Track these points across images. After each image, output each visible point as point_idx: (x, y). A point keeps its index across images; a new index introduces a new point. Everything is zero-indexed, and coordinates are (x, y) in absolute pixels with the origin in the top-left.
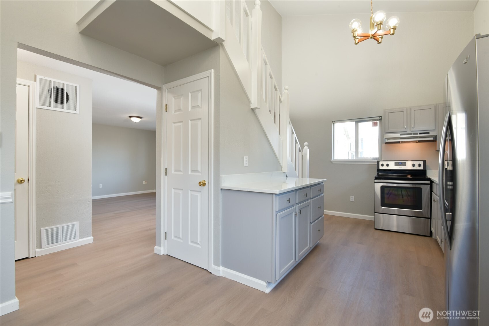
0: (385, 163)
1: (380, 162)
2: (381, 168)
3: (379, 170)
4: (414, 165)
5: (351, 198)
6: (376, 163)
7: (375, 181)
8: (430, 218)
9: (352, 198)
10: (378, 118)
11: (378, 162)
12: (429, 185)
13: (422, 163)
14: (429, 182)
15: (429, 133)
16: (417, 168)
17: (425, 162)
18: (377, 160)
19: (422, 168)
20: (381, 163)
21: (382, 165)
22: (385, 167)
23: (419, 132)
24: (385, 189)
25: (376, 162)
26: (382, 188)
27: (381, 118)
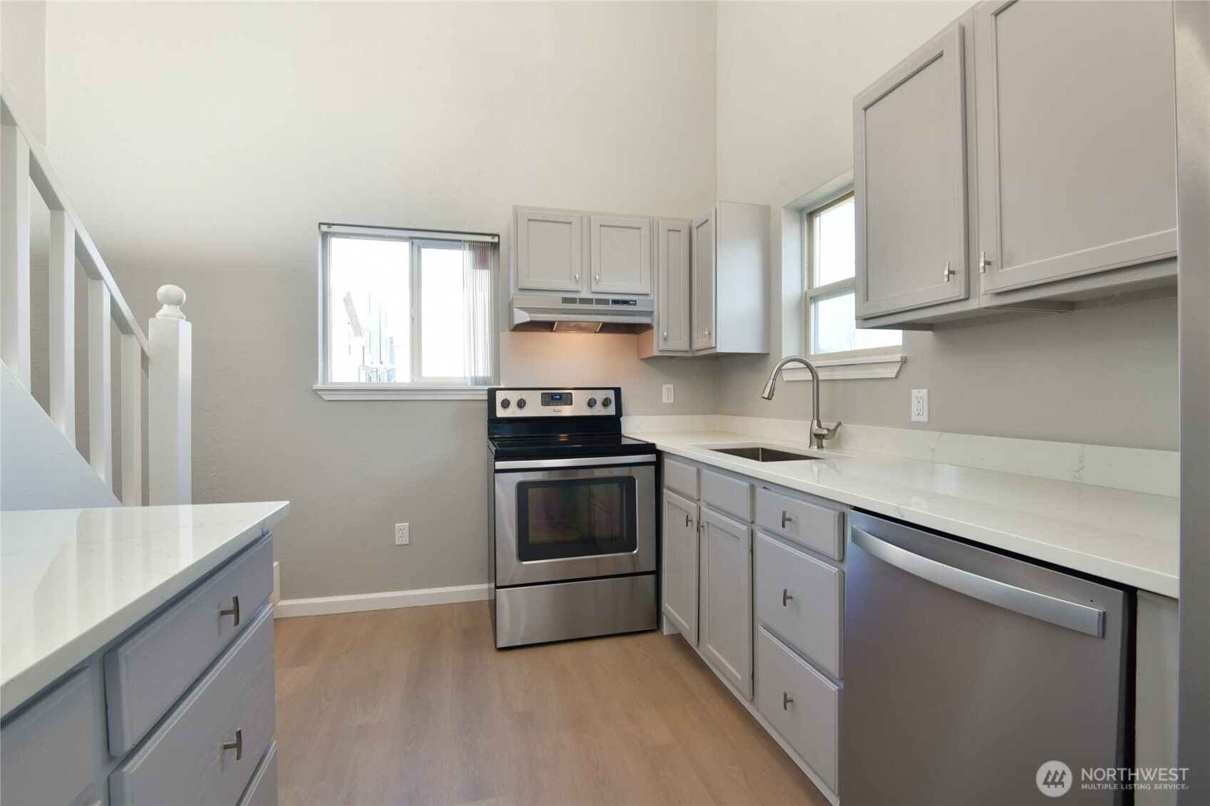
0: (514, 397)
1: (497, 392)
2: (501, 413)
3: (494, 423)
4: (591, 403)
5: (397, 530)
6: (486, 397)
7: (497, 468)
8: (657, 573)
9: (402, 532)
10: (489, 239)
11: (492, 394)
12: (653, 467)
13: (611, 395)
14: (651, 458)
15: (636, 301)
16: (599, 411)
17: (617, 391)
18: (487, 388)
19: (611, 411)
20: (500, 396)
21: (506, 404)
22: (513, 412)
23: (611, 297)
24: (531, 492)
25: (486, 392)
26: (522, 488)
27: (496, 240)
